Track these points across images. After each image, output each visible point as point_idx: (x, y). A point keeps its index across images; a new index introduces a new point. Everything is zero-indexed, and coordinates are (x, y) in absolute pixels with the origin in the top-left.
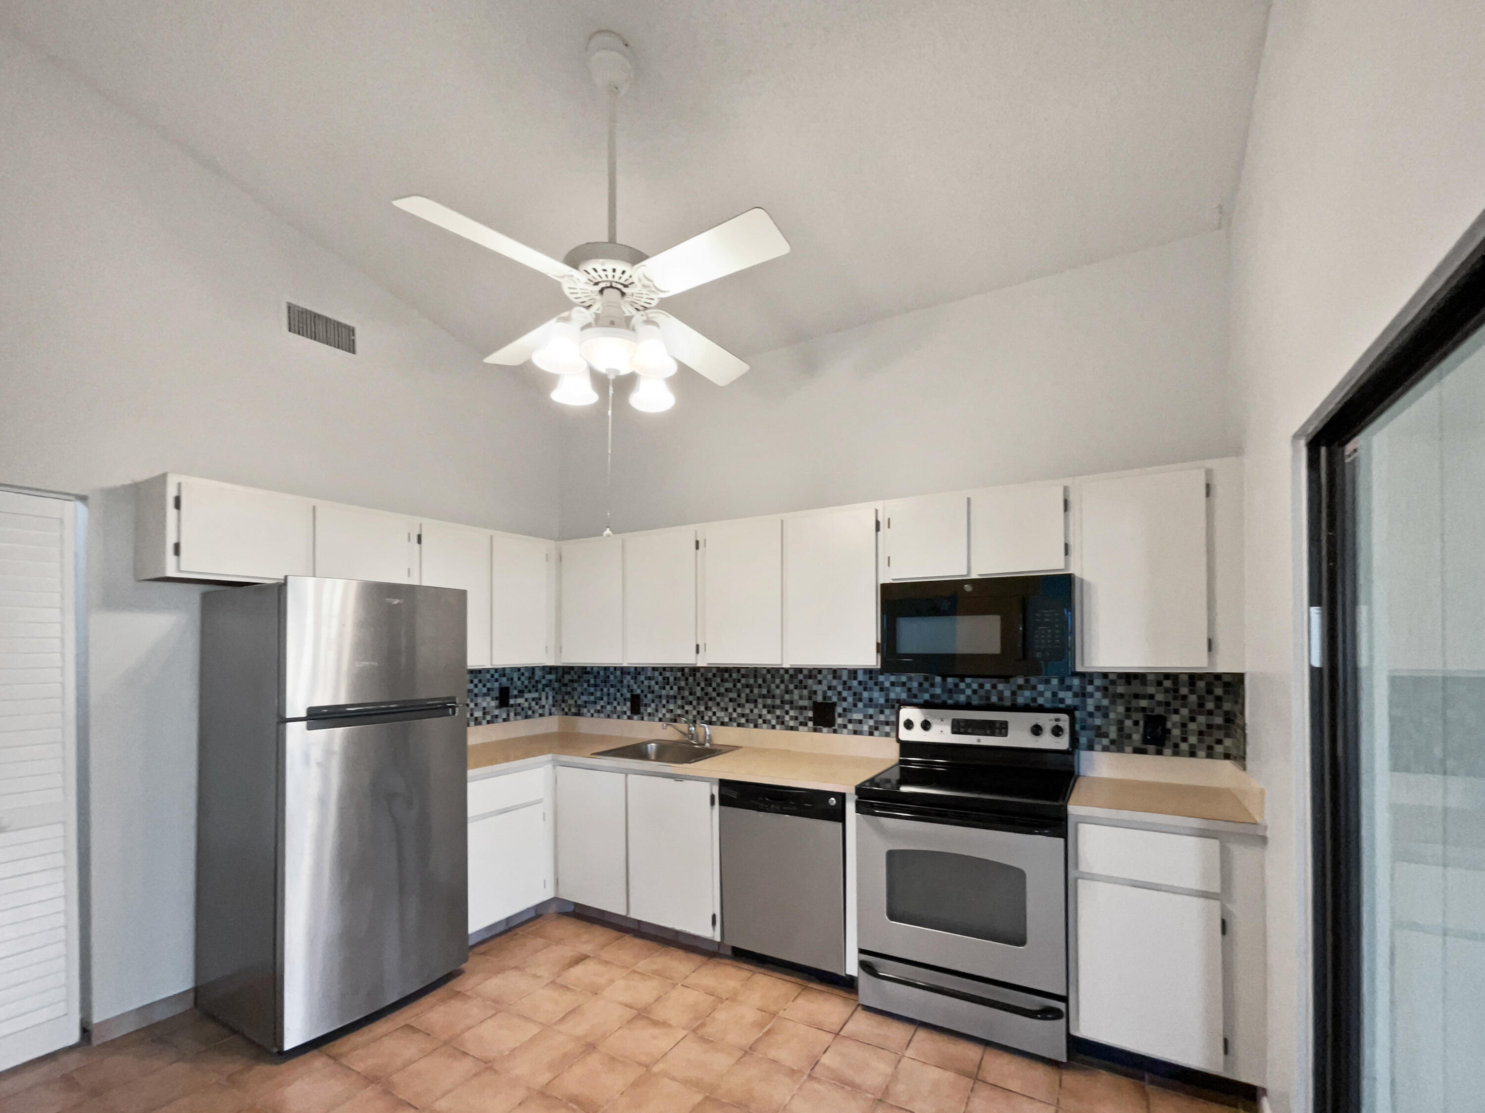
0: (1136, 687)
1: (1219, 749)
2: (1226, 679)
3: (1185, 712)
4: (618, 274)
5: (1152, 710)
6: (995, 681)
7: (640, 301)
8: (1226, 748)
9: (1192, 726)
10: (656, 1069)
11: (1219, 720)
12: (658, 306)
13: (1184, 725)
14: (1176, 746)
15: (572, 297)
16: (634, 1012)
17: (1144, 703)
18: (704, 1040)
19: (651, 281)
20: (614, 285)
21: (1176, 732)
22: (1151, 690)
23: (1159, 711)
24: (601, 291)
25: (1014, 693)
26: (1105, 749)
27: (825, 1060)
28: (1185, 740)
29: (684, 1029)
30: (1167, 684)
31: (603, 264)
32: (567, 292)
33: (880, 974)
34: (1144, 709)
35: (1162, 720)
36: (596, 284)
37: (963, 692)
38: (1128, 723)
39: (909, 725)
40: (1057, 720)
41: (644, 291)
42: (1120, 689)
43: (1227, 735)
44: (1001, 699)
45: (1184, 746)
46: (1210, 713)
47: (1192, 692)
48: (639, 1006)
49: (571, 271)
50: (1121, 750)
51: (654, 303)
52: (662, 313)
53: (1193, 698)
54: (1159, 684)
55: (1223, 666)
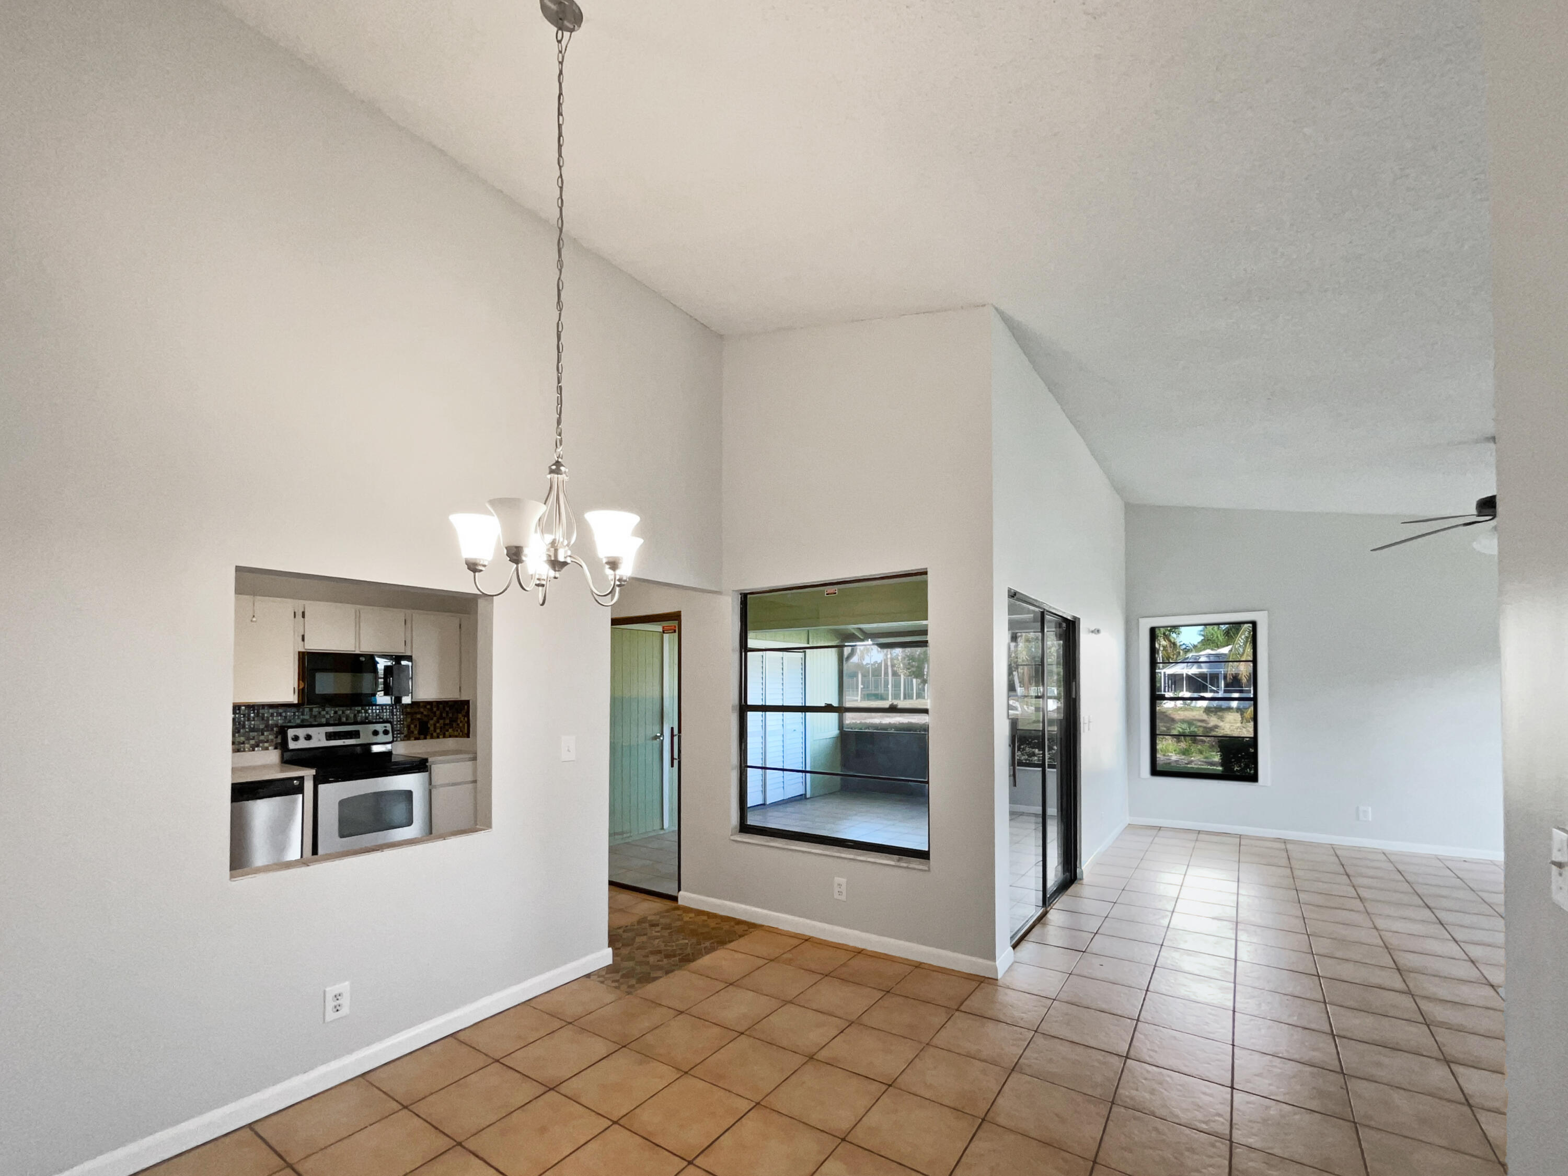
0: (416, 709)
2: (450, 703)
3: (435, 719)
5: (423, 719)
6: (344, 708)
11: (447, 721)
13: (435, 725)
14: (432, 734)
17: (419, 716)
21: (432, 728)
22: (422, 710)
23: (425, 719)
25: (355, 716)
26: (401, 740)
28: (435, 731)
30: (428, 707)
34: (419, 719)
35: (427, 723)
37: (324, 717)
38: (412, 726)
39: (296, 738)
40: (386, 727)
42: (408, 710)
43: (450, 728)
44: (347, 718)
45: (435, 734)
46: (444, 718)
47: (437, 710)
50: (410, 739)
53: (438, 713)
54: (425, 707)
55: (464, 698)
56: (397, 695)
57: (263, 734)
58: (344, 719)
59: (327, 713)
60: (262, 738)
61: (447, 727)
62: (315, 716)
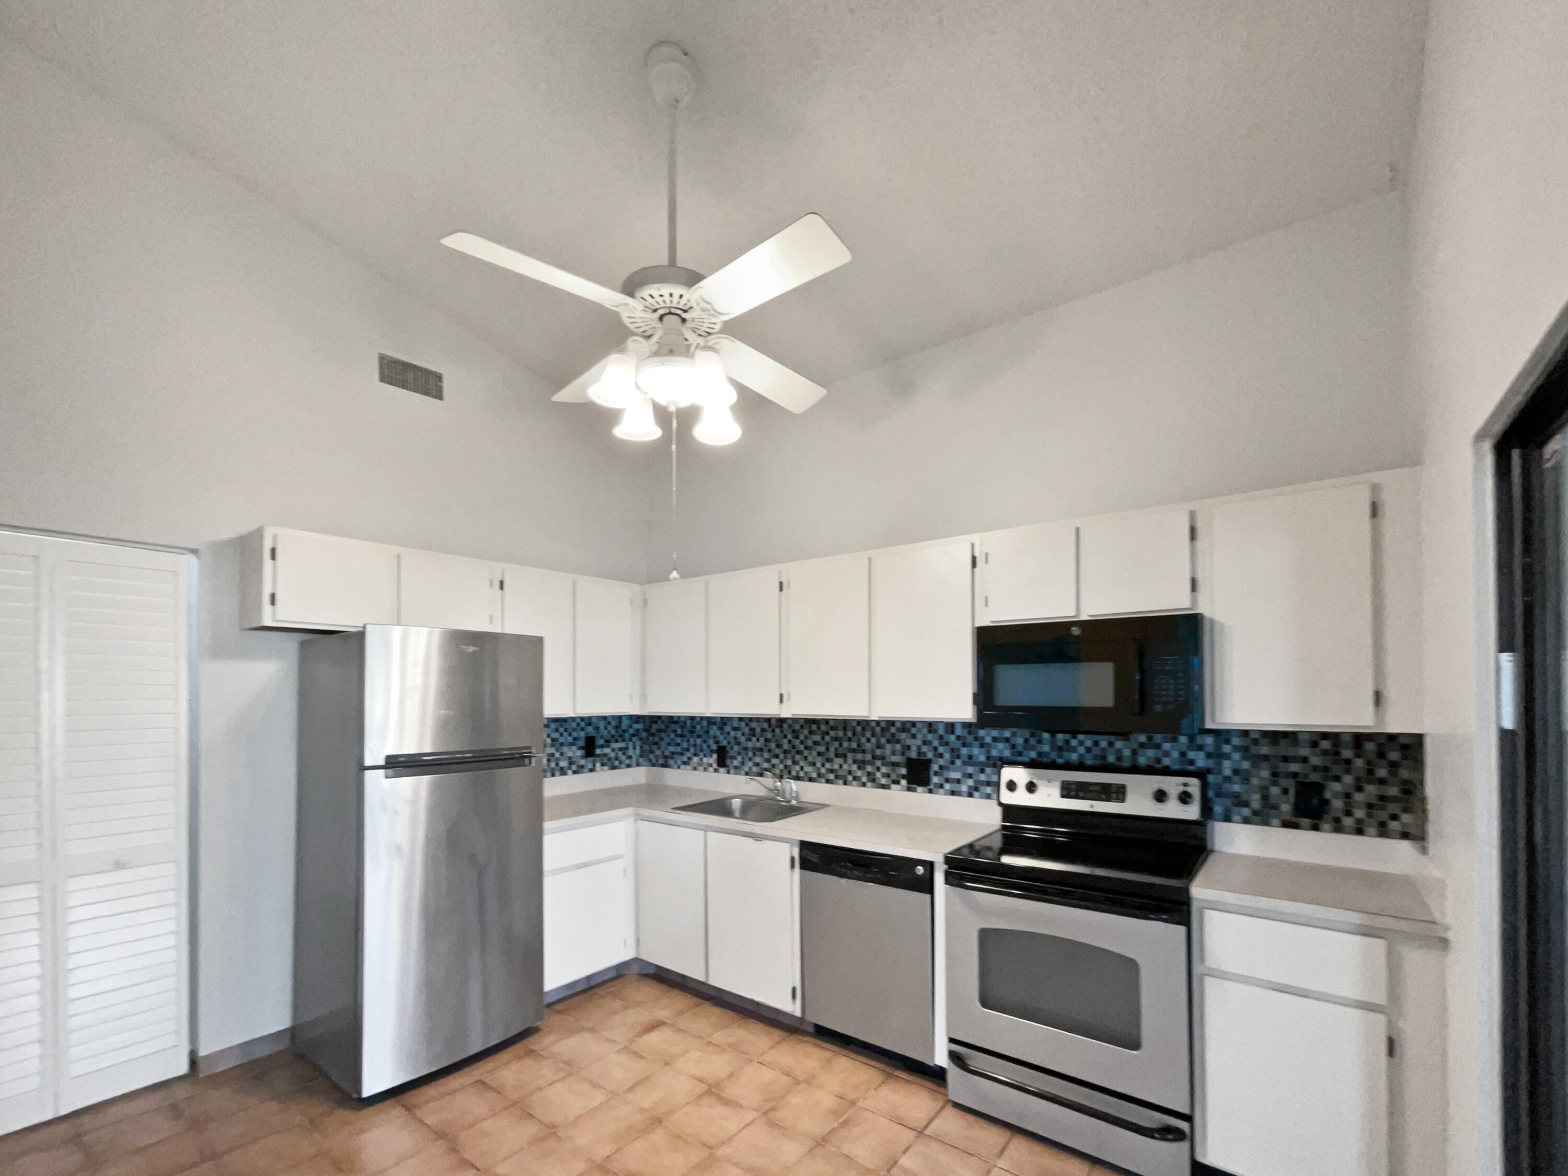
0: (1284, 748)
1: (1394, 825)
2: (1402, 740)
3: (1348, 779)
4: (676, 298)
5: (1306, 776)
6: (1112, 738)
7: (702, 326)
9: (1358, 797)
10: (720, 1153)
11: (1393, 791)
12: (720, 332)
13: (1348, 796)
14: (1337, 820)
15: (632, 327)
16: (705, 1087)
17: (1294, 767)
18: (774, 1125)
19: (709, 303)
20: (673, 310)
21: (1337, 804)
22: (1304, 751)
23: (1314, 777)
24: (661, 318)
25: (1134, 752)
26: (1246, 821)
27: (905, 1161)
28: (1348, 813)
29: (755, 1110)
30: (1325, 745)
31: (658, 289)
32: (627, 321)
33: (971, 1068)
34: (1295, 775)
35: (1319, 788)
36: (655, 311)
38: (1275, 790)
39: (1012, 786)
40: (1185, 785)
41: (704, 315)
42: (1264, 750)
43: (1406, 810)
44: (1119, 757)
45: (1348, 822)
46: (1382, 782)
47: (1358, 756)
48: (710, 1081)
49: (625, 299)
50: (1266, 823)
51: (718, 327)
52: (727, 338)
53: (1359, 763)
54: (1314, 744)
55: (1396, 725)
58: (1111, 759)
59: (1081, 743)
61: (1393, 808)
62: (1060, 749)
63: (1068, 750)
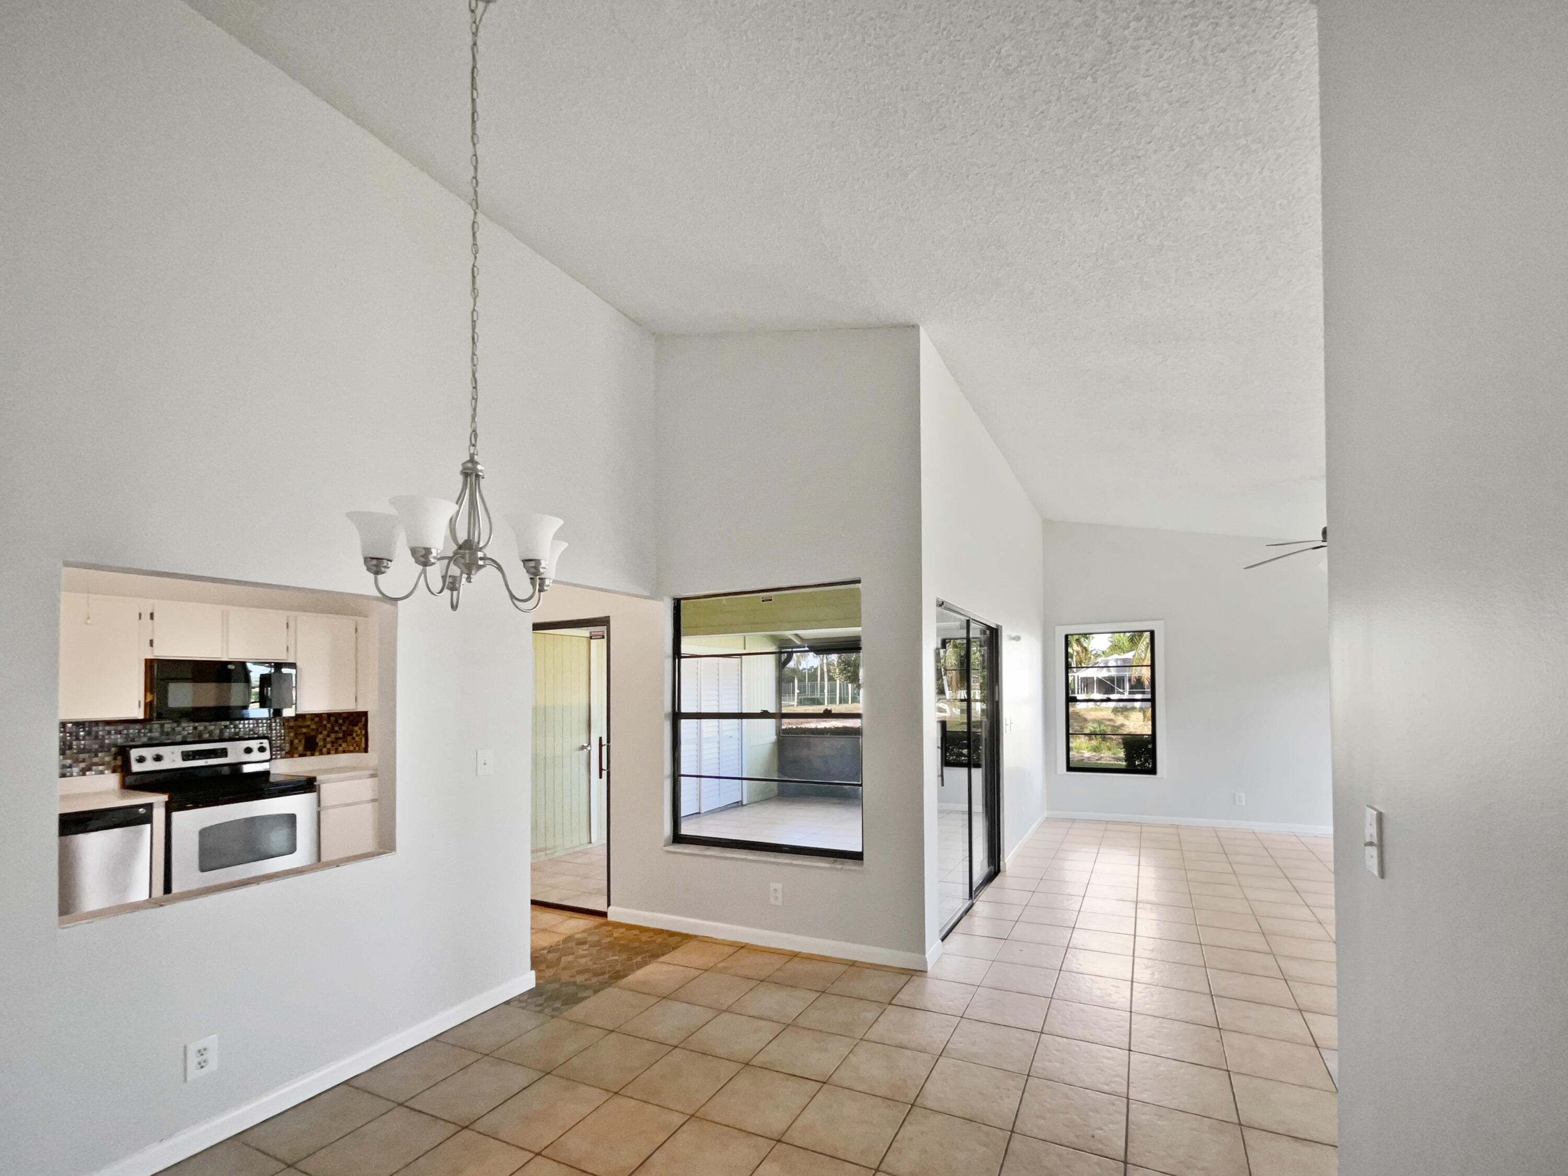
0: (300, 723)
1: (340, 749)
2: (344, 715)
3: (325, 733)
5: (309, 733)
6: (207, 724)
8: (343, 748)
9: (329, 739)
11: (341, 735)
13: (325, 739)
14: (321, 750)
17: (304, 730)
21: (321, 743)
22: (309, 723)
23: (313, 733)
25: (221, 731)
26: (282, 758)
28: (325, 747)
30: (316, 719)
34: (305, 734)
35: (315, 737)
37: (179, 733)
38: (296, 741)
39: (141, 760)
40: (261, 743)
42: (292, 724)
43: (344, 742)
45: (325, 750)
46: (337, 732)
47: (328, 723)
50: (292, 757)
53: (329, 725)
54: (312, 720)
55: (358, 708)
56: (277, 707)
57: (96, 756)
58: (206, 736)
59: (184, 729)
60: (95, 760)
61: (340, 742)
62: (168, 734)
63: (173, 735)
